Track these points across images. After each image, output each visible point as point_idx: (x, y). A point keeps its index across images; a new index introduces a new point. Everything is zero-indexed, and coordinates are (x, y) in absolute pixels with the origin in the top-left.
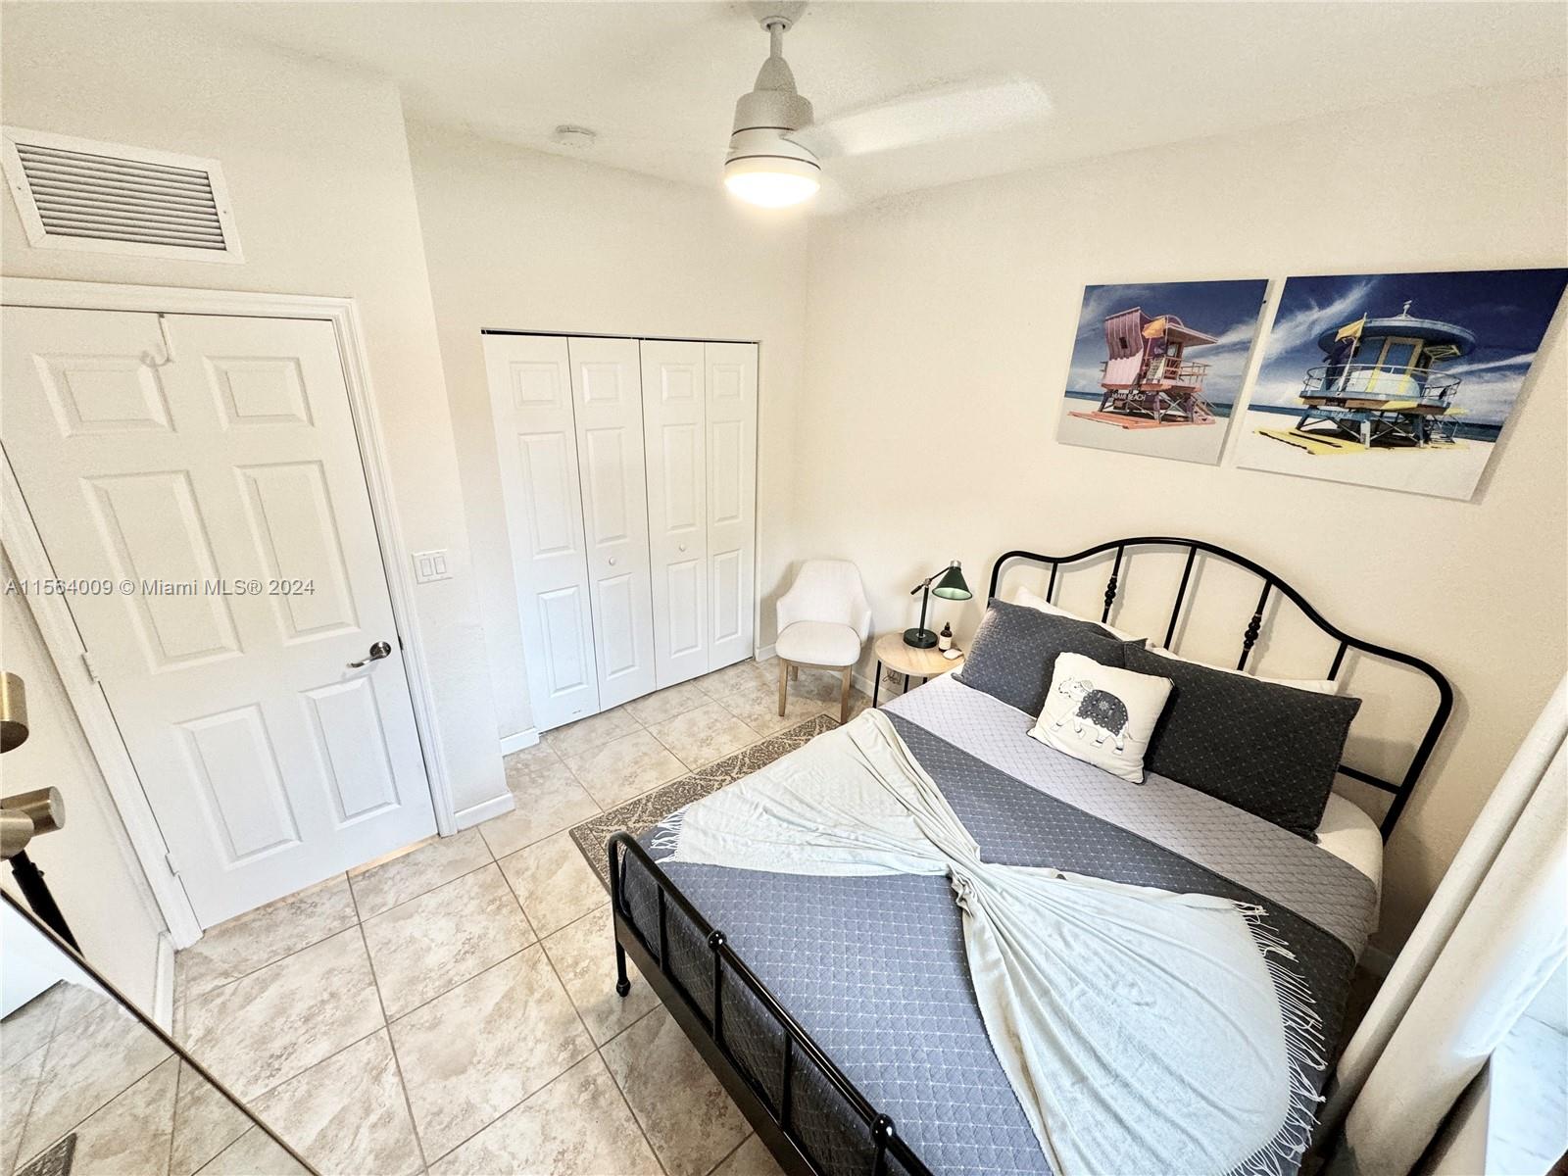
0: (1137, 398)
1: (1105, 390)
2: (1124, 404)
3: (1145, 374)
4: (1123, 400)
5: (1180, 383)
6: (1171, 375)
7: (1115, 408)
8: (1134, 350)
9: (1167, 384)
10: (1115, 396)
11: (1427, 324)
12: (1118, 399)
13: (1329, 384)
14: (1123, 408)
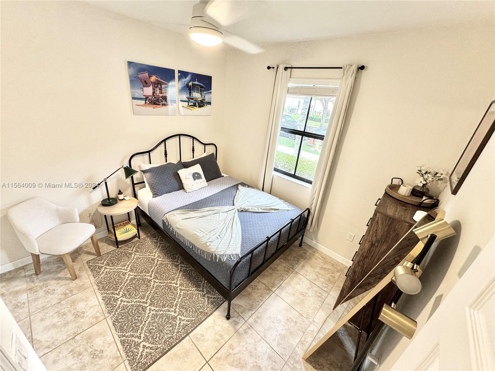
0: (154, 99)
1: (144, 97)
2: (152, 101)
3: (155, 92)
4: (151, 100)
5: (164, 95)
6: (161, 93)
7: (149, 102)
8: (149, 85)
9: (161, 95)
10: (148, 99)
11: (200, 84)
12: (149, 100)
13: (190, 95)
14: (152, 102)
